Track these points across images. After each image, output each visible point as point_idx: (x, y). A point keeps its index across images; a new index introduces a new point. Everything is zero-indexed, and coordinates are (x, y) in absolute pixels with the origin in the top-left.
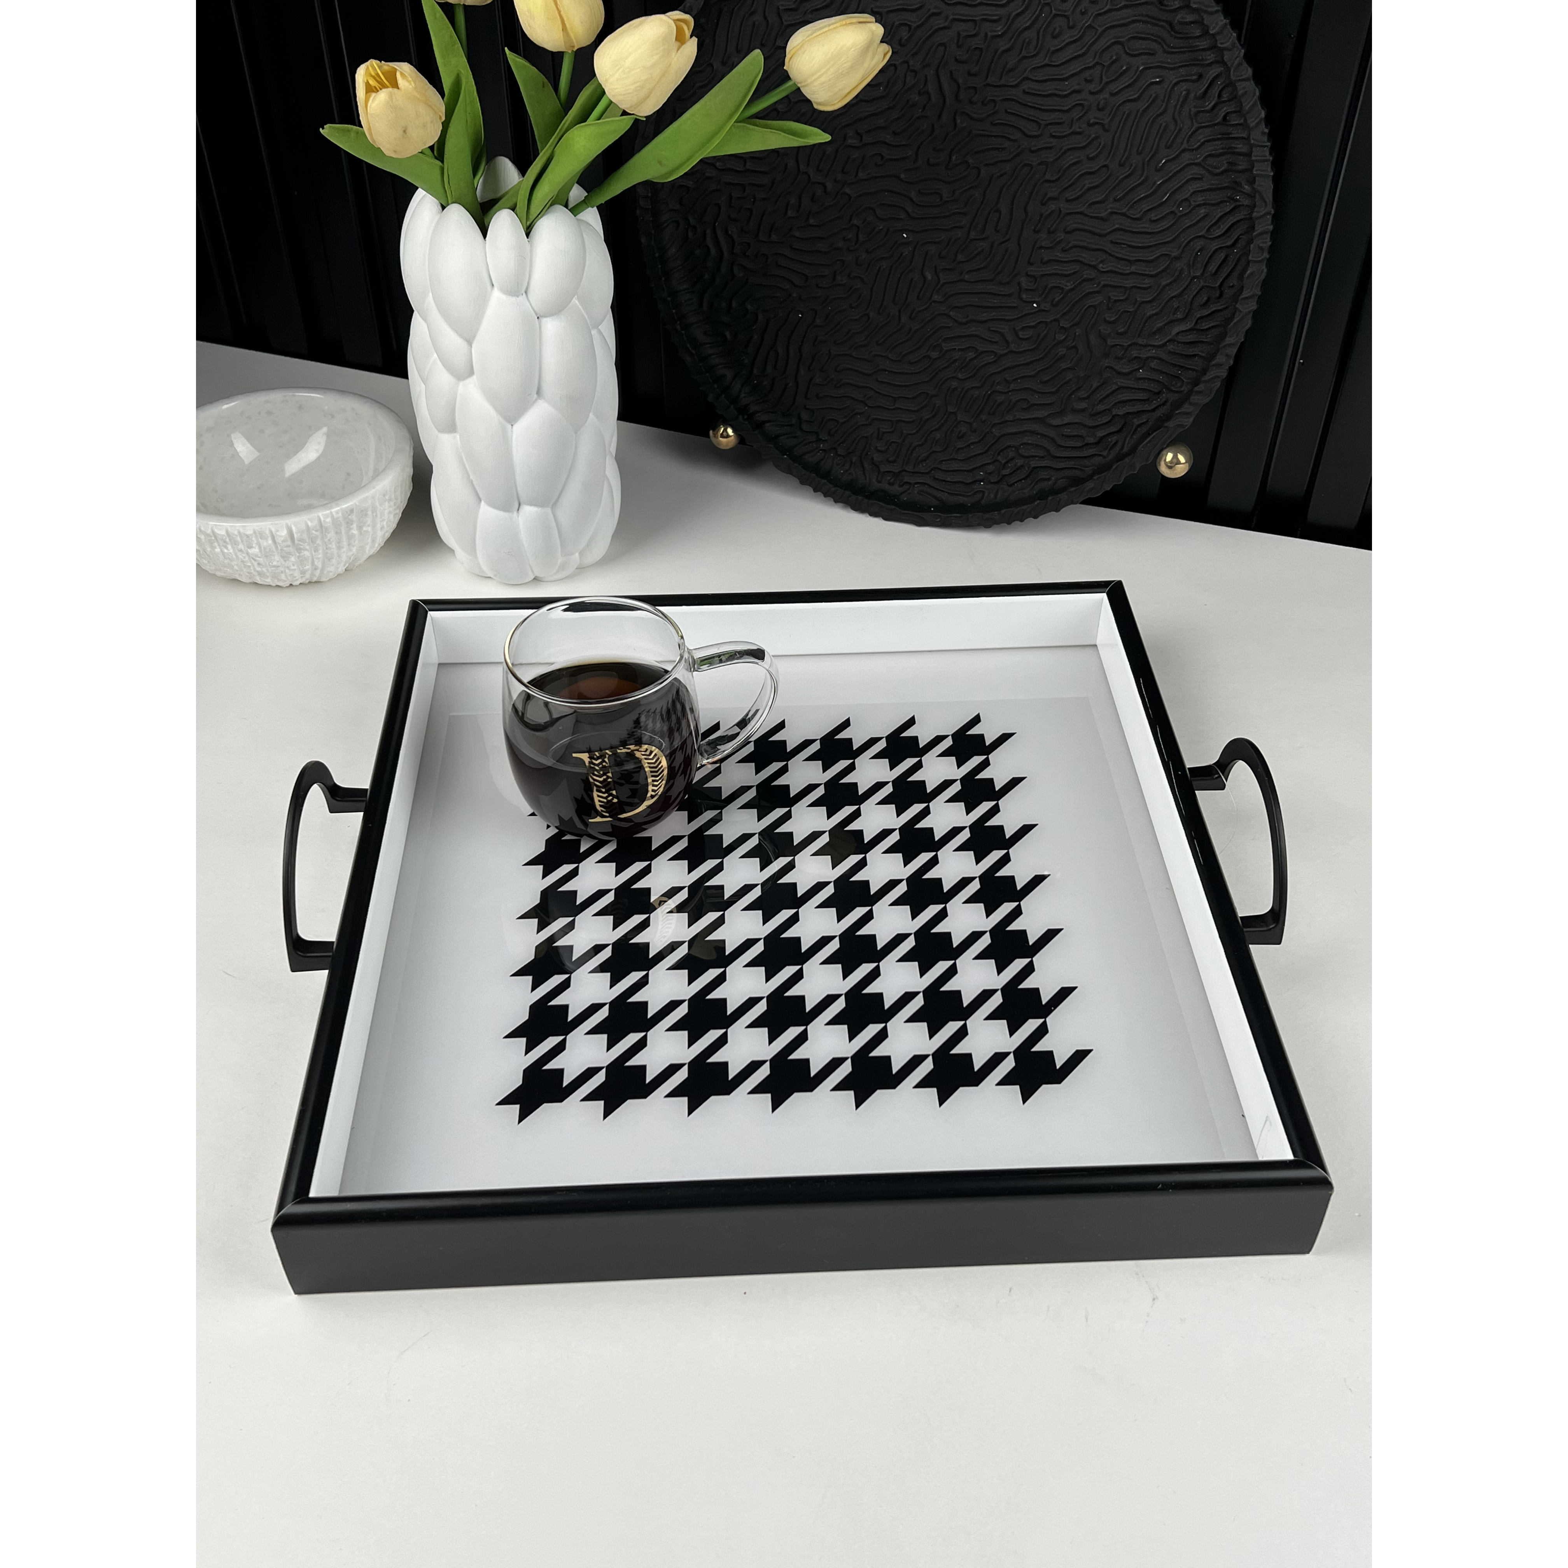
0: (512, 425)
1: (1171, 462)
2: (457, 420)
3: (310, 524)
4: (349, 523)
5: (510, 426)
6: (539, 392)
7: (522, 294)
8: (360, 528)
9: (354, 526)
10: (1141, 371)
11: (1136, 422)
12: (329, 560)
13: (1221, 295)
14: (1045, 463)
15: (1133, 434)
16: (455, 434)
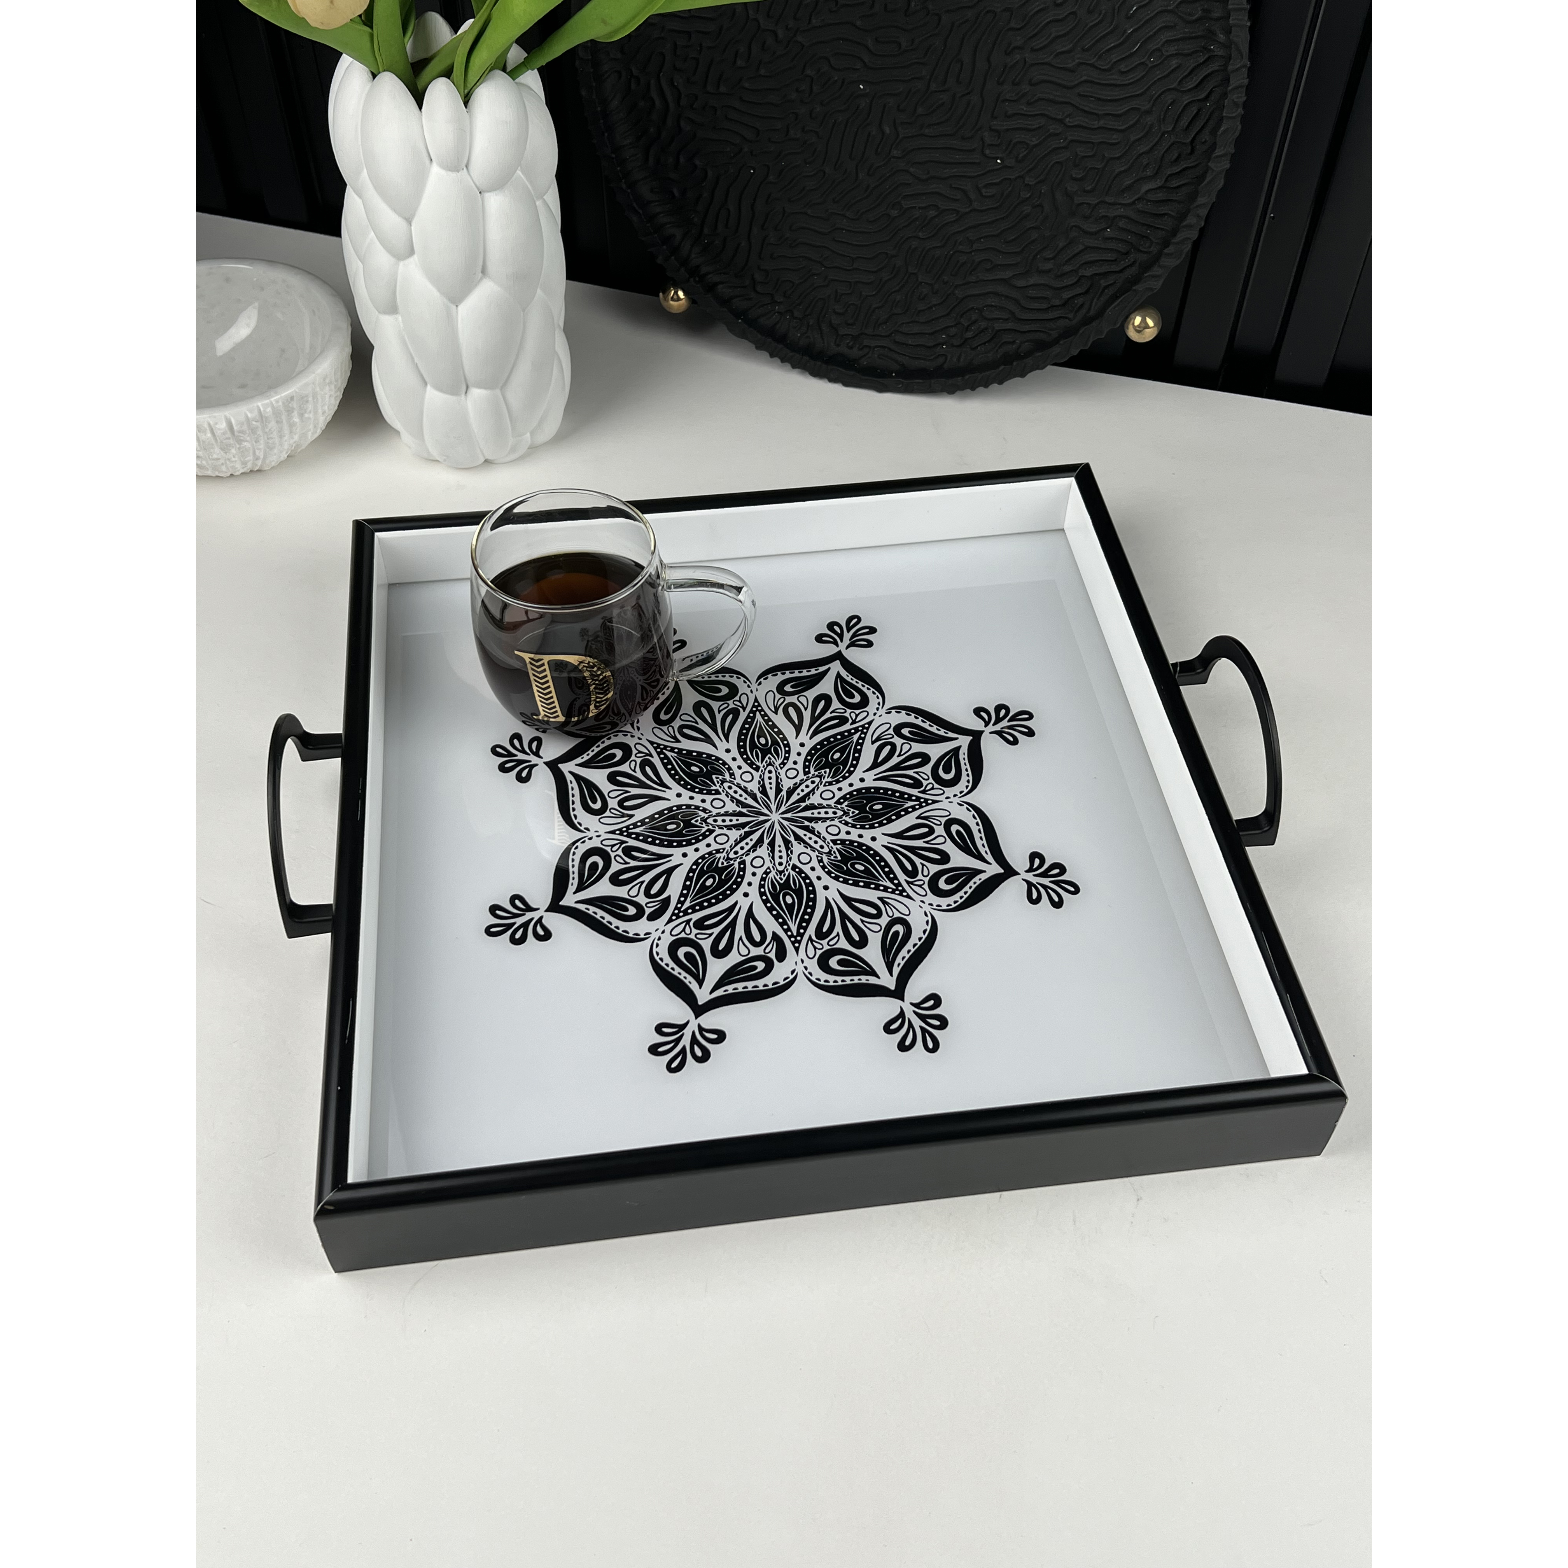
0: (457, 306)
1: (1139, 326)
2: (398, 300)
3: (249, 415)
4: (290, 411)
5: (455, 307)
6: (484, 271)
7: (463, 169)
8: (301, 415)
9: (295, 413)
10: (1108, 230)
11: (1103, 283)
12: (272, 449)
13: (1192, 152)
14: (1009, 325)
15: (1100, 296)
16: (397, 316)
